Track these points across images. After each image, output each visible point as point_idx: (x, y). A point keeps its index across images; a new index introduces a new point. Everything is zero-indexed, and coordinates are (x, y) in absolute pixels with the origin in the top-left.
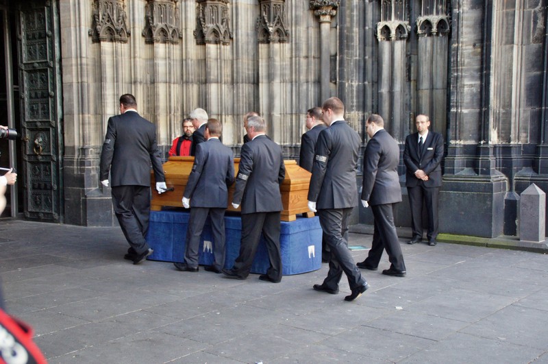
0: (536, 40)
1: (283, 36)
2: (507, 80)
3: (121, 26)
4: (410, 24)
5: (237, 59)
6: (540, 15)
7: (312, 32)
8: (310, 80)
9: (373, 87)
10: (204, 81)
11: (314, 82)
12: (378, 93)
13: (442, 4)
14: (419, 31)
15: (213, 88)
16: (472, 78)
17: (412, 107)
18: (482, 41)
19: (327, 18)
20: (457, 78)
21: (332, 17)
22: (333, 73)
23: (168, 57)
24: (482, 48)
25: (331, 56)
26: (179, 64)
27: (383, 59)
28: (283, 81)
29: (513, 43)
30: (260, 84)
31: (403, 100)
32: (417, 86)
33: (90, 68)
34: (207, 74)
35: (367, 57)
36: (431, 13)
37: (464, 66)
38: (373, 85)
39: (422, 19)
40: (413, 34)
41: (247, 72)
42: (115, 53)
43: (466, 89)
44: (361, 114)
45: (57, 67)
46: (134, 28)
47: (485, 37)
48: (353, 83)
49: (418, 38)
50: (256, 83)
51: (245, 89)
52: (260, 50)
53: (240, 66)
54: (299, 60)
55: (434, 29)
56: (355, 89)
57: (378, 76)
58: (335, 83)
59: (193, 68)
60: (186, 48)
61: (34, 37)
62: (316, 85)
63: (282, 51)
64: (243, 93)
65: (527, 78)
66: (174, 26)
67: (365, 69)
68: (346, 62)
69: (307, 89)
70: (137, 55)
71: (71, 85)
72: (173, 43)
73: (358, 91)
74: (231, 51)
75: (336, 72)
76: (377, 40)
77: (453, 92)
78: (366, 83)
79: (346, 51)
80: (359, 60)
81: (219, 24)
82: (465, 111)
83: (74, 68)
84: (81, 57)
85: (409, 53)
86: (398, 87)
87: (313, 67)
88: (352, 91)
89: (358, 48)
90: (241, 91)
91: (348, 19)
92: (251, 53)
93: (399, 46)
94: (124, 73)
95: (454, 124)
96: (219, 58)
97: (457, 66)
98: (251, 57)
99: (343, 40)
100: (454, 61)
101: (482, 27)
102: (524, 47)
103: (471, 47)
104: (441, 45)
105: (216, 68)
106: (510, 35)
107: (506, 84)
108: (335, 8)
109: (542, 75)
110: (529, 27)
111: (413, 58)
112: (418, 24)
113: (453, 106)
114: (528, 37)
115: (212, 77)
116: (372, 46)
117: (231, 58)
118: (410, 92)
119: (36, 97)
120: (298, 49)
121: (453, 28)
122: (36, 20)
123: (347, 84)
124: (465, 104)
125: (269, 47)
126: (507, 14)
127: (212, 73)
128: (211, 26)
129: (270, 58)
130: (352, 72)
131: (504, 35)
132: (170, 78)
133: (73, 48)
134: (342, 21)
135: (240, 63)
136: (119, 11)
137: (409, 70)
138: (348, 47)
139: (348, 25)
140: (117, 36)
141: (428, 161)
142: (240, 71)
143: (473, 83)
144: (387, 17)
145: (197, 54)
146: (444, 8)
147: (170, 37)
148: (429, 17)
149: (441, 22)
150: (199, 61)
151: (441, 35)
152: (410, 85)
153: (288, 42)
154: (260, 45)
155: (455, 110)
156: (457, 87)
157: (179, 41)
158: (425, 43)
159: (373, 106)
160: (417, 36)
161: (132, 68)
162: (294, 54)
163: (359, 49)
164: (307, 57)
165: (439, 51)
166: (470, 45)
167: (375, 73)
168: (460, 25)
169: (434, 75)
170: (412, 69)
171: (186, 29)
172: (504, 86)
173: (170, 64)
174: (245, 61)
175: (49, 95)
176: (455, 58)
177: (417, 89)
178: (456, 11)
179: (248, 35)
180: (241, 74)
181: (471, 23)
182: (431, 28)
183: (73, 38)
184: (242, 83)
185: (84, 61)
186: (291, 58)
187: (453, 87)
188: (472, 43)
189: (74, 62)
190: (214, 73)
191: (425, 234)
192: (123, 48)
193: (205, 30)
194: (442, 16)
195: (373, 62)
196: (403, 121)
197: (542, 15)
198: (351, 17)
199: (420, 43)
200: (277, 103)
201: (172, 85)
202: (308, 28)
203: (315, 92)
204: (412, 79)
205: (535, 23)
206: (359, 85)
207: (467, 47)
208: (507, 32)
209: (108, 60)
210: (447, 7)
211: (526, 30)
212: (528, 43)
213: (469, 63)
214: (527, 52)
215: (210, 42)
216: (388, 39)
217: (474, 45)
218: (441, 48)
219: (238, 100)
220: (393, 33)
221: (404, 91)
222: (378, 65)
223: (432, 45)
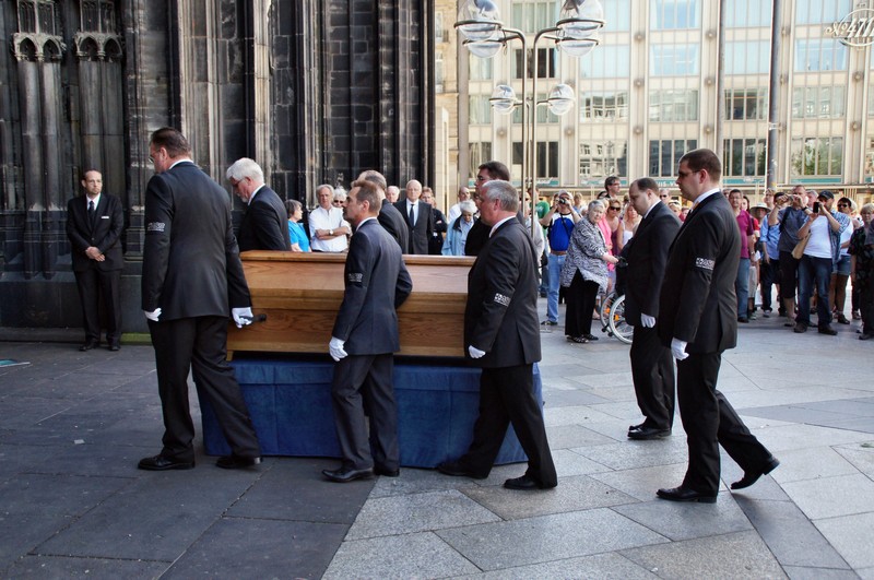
0: (234, 79)
2: (202, 128)
4: (64, 41)
6: (236, 48)
9: (12, 127)
12: (22, 137)
13: (109, 17)
14: (79, 52)
16: (159, 121)
17: (75, 158)
18: (168, 74)
20: (137, 121)
24: (168, 83)
27: (27, 88)
29: (207, 80)
31: (61, 148)
32: (80, 129)
36: (96, 29)
37: (145, 105)
38: (12, 124)
39: (82, 36)
40: (70, 56)
47: (172, 69)
49: (78, 62)
55: (101, 52)
57: (20, 112)
65: (226, 127)
76: (15, 59)
77: (134, 141)
78: (2, 121)
85: (65, 82)
86: (52, 130)
93: (50, 70)
95: (137, 183)
97: (136, 106)
100: (132, 98)
101: (167, 57)
102: (221, 87)
103: (154, 81)
104: (112, 75)
106: (203, 70)
107: (202, 134)
109: (244, 124)
110: (225, 63)
111: (73, 89)
112: (77, 42)
113: (134, 160)
114: (225, 75)
116: (8, 67)
118: (71, 137)
121: (128, 53)
126: (197, 42)
131: (195, 68)
137: (67, 106)
141: (103, 234)
144: (29, 27)
146: (113, 25)
148: (93, 35)
149: (110, 44)
151: (110, 61)
152: (70, 128)
155: (137, 165)
156: (137, 134)
158: (90, 70)
159: (14, 155)
160: (77, 59)
165: (110, 82)
166: (152, 78)
167: (15, 107)
168: (137, 50)
169: (105, 115)
170: (72, 104)
172: (199, 135)
176: (133, 96)
177: (82, 134)
178: (130, 30)
181: (149, 48)
182: (96, 49)
187: (132, 133)
188: (155, 76)
191: (104, 336)
194: (111, 35)
195: (10, 90)
196: (62, 177)
197: (240, 48)
199: (81, 70)
204: (73, 119)
205: (232, 58)
207: (149, 81)
208: (199, 66)
210: (117, 23)
211: (221, 64)
212: (226, 82)
213: (152, 102)
214: (225, 94)
216: (33, 58)
217: (158, 79)
218: (112, 79)
220: (40, 50)
221: (62, 136)
222: (19, 95)
223: (100, 73)
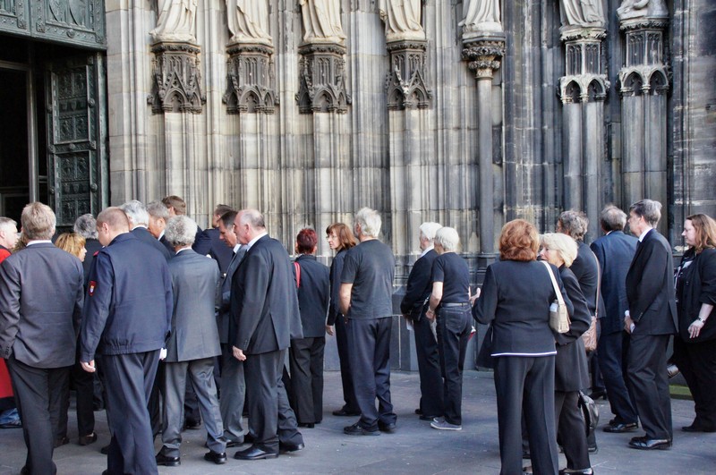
1: (423, 99)
3: (193, 90)
4: (609, 79)
5: (357, 133)
7: (466, 92)
8: (463, 161)
9: (555, 170)
10: (310, 165)
11: (470, 164)
12: (563, 178)
13: (656, 48)
14: (623, 89)
15: (324, 175)
16: (706, 154)
17: (615, 198)
19: (488, 73)
20: (683, 155)
21: (494, 70)
22: (497, 151)
23: (259, 133)
25: (493, 127)
26: (274, 141)
27: (571, 130)
28: (424, 164)
30: (392, 168)
31: (601, 188)
32: (621, 167)
33: (149, 149)
34: (314, 155)
35: (546, 127)
36: (641, 62)
37: (693, 137)
38: (555, 166)
39: (627, 71)
41: (371, 151)
42: (184, 128)
43: (697, 171)
44: (538, 208)
45: (103, 148)
46: (211, 92)
48: (527, 165)
49: (621, 99)
50: (385, 166)
51: (370, 175)
52: (391, 120)
53: (362, 143)
54: (447, 133)
55: (646, 85)
56: (529, 173)
57: (563, 153)
58: (501, 165)
59: (295, 148)
60: (285, 119)
61: (70, 108)
62: (473, 169)
63: (422, 121)
64: (366, 181)
66: (267, 88)
67: (543, 144)
68: (515, 134)
69: (460, 174)
70: (216, 129)
71: (122, 173)
72: (266, 112)
73: (534, 176)
74: (349, 121)
75: (501, 150)
76: (561, 102)
77: (678, 176)
78: (546, 164)
79: (515, 119)
80: (534, 132)
81: (332, 85)
82: (696, 203)
83: (127, 150)
84: (136, 135)
85: (608, 120)
86: (592, 170)
87: (467, 143)
88: (525, 176)
89: (532, 113)
90: (363, 178)
91: (517, 73)
92: (378, 124)
93: (594, 110)
94: (198, 156)
95: (680, 221)
96: (332, 132)
97: (682, 138)
98: (377, 130)
99: (511, 105)
100: (677, 131)
103: (703, 110)
104: (657, 107)
105: (328, 147)
108: (498, 58)
111: (615, 126)
112: (621, 78)
113: (678, 196)
115: (322, 159)
116: (554, 111)
117: (348, 131)
118: (611, 176)
119: (72, 192)
120: (445, 117)
121: (675, 83)
122: (73, 84)
123: (517, 166)
124: (695, 193)
125: (404, 116)
127: (322, 153)
128: (321, 87)
129: (405, 130)
130: (525, 149)
132: (262, 162)
133: (126, 121)
134: (509, 76)
135: (363, 139)
136: (190, 69)
137: (608, 144)
138: (518, 112)
139: (517, 81)
140: (187, 104)
142: (363, 149)
143: (707, 162)
144: (576, 69)
145: (300, 127)
146: (660, 55)
147: (262, 103)
148: (638, 69)
149: (656, 76)
150: (303, 137)
151: (655, 93)
152: (611, 166)
153: (431, 108)
154: (391, 112)
155: (681, 203)
156: (683, 168)
157: (275, 109)
158: (633, 104)
159: (556, 197)
160: (621, 96)
161: (209, 148)
162: (439, 124)
163: (534, 115)
164: (459, 128)
165: (653, 116)
166: (700, 107)
167: (558, 151)
168: (685, 79)
169: (647, 152)
170: (614, 142)
171: (284, 92)
173: (262, 141)
174: (369, 135)
175: (90, 188)
176: (679, 128)
177: (622, 172)
178: (678, 58)
179: (372, 98)
180: (363, 154)
181: (701, 75)
182: (641, 83)
183: (125, 108)
184: (366, 166)
185: (141, 140)
186: (436, 130)
187: (677, 168)
188: (705, 104)
189: (126, 141)
190: (324, 154)
192: (196, 120)
193: (311, 93)
194: (659, 67)
195: (554, 133)
198: (522, 70)
199: (624, 105)
200: (416, 194)
201: (265, 172)
202: (459, 87)
203: (471, 178)
204: (614, 157)
206: (534, 167)
207: (698, 110)
209: (174, 137)
210: (664, 53)
213: (699, 133)
215: (318, 110)
216: (577, 100)
217: (708, 108)
218: (656, 113)
219: (359, 192)
220: (584, 91)
221: (602, 175)
222: (562, 137)
223: (644, 108)
